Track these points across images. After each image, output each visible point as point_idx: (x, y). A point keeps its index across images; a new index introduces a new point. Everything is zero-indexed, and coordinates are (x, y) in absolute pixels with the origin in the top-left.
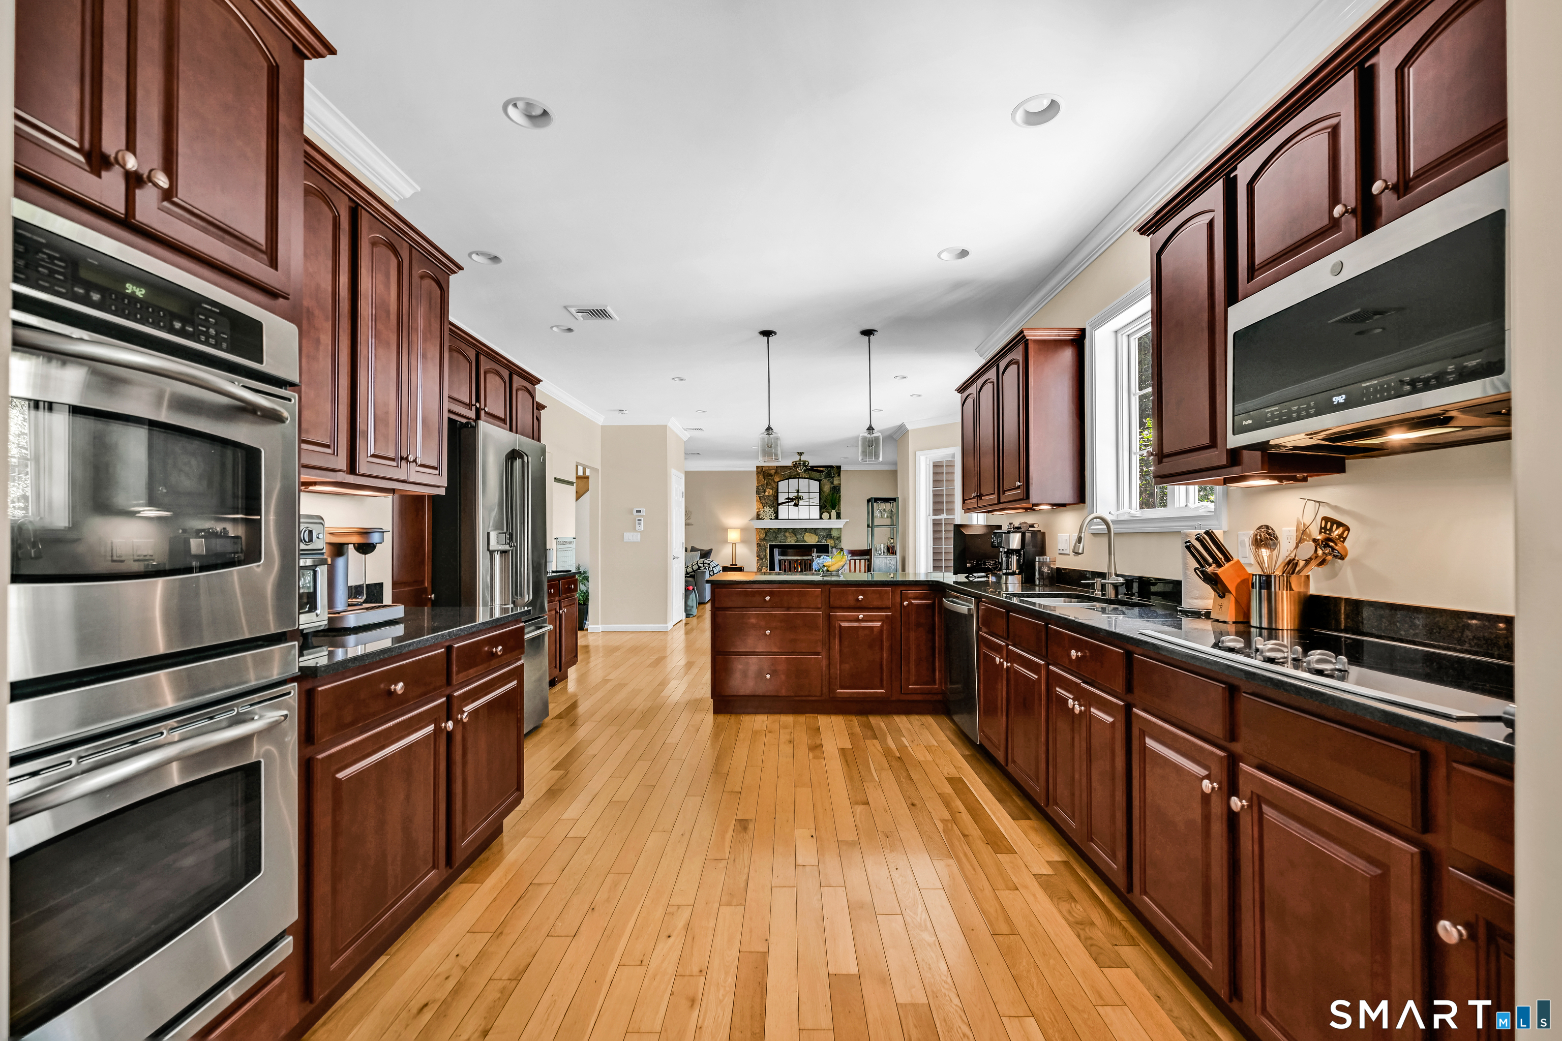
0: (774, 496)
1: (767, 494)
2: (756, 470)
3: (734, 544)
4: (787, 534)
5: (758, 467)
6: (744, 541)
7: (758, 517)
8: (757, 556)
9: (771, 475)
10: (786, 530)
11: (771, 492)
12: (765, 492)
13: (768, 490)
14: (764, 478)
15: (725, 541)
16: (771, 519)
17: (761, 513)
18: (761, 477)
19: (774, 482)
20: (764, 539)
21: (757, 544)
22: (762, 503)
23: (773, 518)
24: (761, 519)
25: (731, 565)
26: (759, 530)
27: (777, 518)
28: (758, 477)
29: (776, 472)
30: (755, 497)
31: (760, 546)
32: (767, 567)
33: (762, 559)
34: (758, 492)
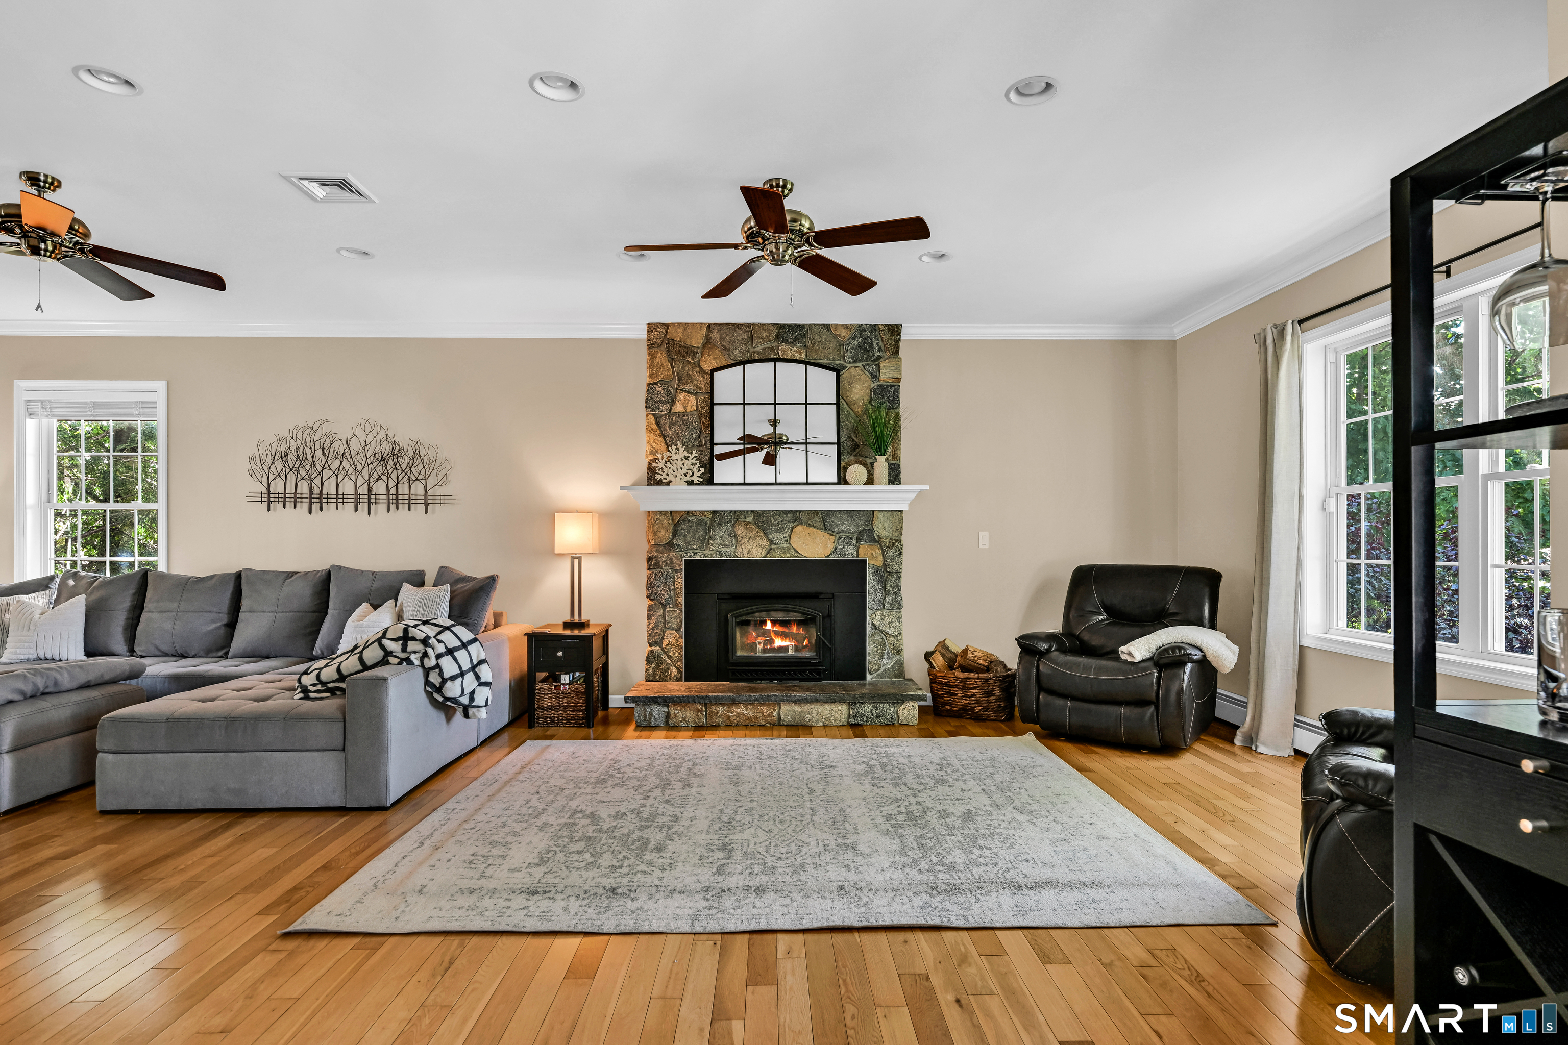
0: (700, 416)
1: (678, 408)
2: (644, 335)
3: (576, 559)
4: (740, 530)
5: (651, 328)
6: (606, 551)
7: (653, 478)
8: (649, 597)
9: (692, 352)
10: (737, 517)
11: (692, 400)
12: (673, 402)
13: (682, 396)
14: (672, 360)
15: (549, 552)
16: (691, 483)
17: (661, 465)
18: (661, 357)
19: (702, 371)
20: (670, 545)
21: (649, 559)
22: (664, 436)
23: (696, 479)
24: (659, 483)
25: (566, 625)
26: (654, 517)
27: (708, 480)
28: (652, 356)
29: (708, 342)
30: (641, 419)
31: (657, 565)
32: (678, 630)
33: (664, 606)
34: (651, 404)
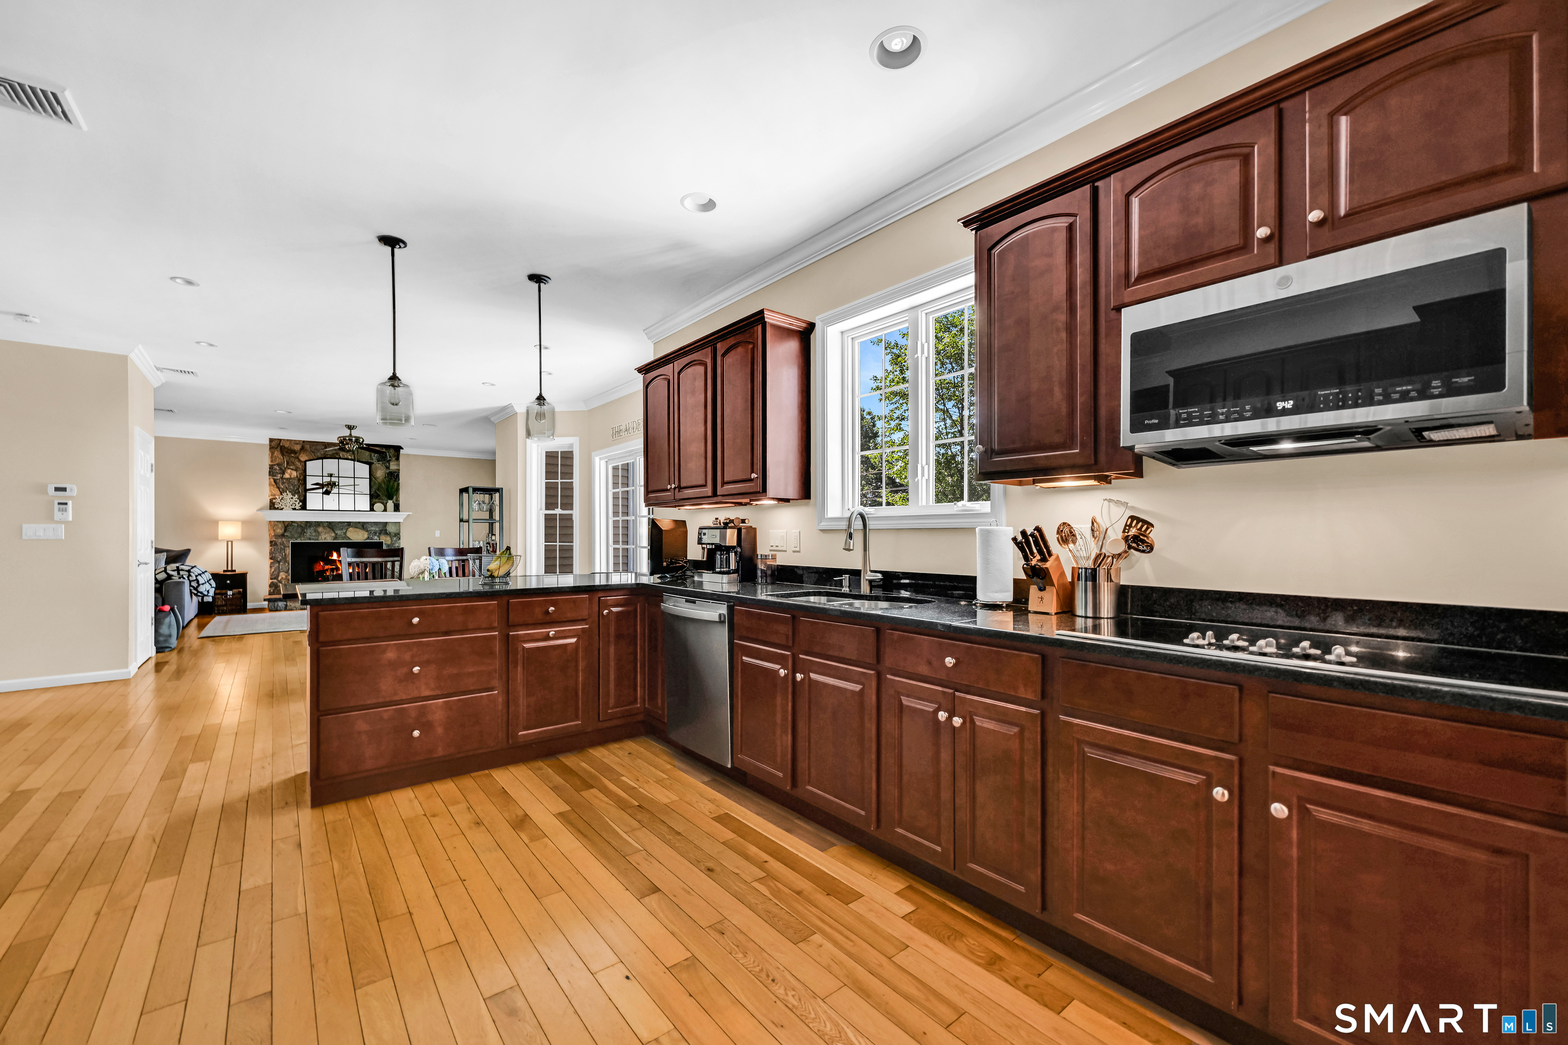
0: (299, 480)
1: (287, 476)
2: (268, 442)
3: (230, 543)
4: (320, 529)
5: (271, 440)
6: (245, 538)
7: (272, 506)
8: (271, 558)
9: (295, 452)
10: (319, 524)
11: (294, 474)
12: (283, 473)
13: (289, 471)
14: (283, 455)
15: (215, 538)
16: (294, 509)
17: (278, 500)
18: (277, 453)
19: (300, 461)
20: (283, 535)
21: (271, 542)
22: (279, 488)
23: (297, 507)
24: (277, 509)
25: (224, 571)
26: (273, 524)
27: (304, 507)
28: (272, 453)
29: (303, 449)
30: (266, 479)
31: (276, 544)
32: (287, 572)
33: (279, 562)
34: (272, 473)
